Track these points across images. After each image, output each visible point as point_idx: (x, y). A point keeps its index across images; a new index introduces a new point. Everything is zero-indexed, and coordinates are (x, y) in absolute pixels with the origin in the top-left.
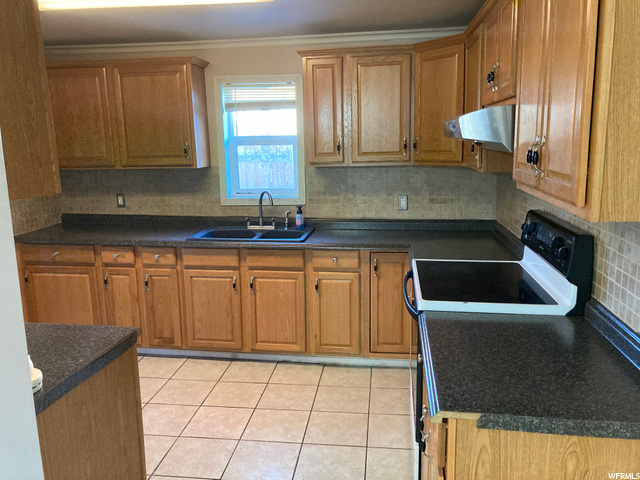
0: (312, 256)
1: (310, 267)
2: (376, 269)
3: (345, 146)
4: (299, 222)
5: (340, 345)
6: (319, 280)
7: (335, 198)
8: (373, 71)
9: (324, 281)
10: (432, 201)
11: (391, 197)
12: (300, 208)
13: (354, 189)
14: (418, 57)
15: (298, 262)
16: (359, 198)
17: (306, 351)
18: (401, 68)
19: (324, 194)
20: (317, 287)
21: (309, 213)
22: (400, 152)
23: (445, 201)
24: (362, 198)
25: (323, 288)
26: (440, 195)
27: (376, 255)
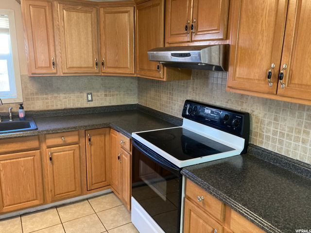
0: (45, 139)
1: (44, 146)
2: (90, 140)
3: (57, 62)
4: (22, 115)
5: (69, 192)
6: (52, 154)
7: (45, 96)
8: (74, 15)
9: (55, 154)
10: (106, 95)
11: (82, 94)
12: (21, 105)
13: (58, 90)
14: (102, 11)
15: (35, 144)
16: (62, 96)
17: (44, 203)
18: (92, 15)
19: (37, 94)
20: (51, 159)
21: (27, 108)
22: (93, 67)
23: (113, 95)
24: (64, 95)
25: (54, 159)
26: (110, 92)
27: (89, 131)
